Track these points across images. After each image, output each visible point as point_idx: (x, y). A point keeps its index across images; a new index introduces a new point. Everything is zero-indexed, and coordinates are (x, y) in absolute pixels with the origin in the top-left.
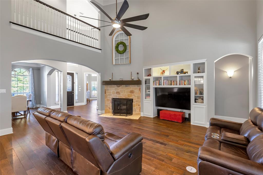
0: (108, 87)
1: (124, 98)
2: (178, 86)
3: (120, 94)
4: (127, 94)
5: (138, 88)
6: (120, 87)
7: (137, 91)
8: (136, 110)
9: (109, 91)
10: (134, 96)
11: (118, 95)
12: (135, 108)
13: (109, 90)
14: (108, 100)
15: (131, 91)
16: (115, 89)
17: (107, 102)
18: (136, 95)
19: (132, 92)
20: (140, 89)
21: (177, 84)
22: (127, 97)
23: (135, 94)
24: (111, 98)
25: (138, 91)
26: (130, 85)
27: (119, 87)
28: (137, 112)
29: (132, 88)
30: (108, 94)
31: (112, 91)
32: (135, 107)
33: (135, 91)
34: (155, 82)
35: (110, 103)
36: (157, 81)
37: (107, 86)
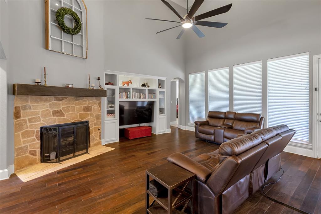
0: (27, 102)
1: (73, 122)
2: (147, 99)
3: (62, 115)
4: (78, 113)
5: (98, 101)
6: (64, 101)
7: (95, 108)
8: (94, 139)
9: (32, 111)
10: (91, 115)
11: (57, 118)
12: (93, 135)
13: (30, 109)
14: (26, 134)
15: (85, 107)
16: (50, 104)
17: (22, 140)
18: (95, 114)
19: (87, 109)
20: (100, 104)
21: (145, 98)
22: (78, 119)
23: (92, 112)
24: (37, 128)
25: (97, 108)
26: (84, 97)
27: (61, 100)
28: (96, 142)
29: (88, 102)
30: (27, 118)
31: (41, 111)
32: (93, 133)
33: (93, 107)
34: (121, 94)
35: (34, 140)
36: (124, 93)
37: (25, 97)
